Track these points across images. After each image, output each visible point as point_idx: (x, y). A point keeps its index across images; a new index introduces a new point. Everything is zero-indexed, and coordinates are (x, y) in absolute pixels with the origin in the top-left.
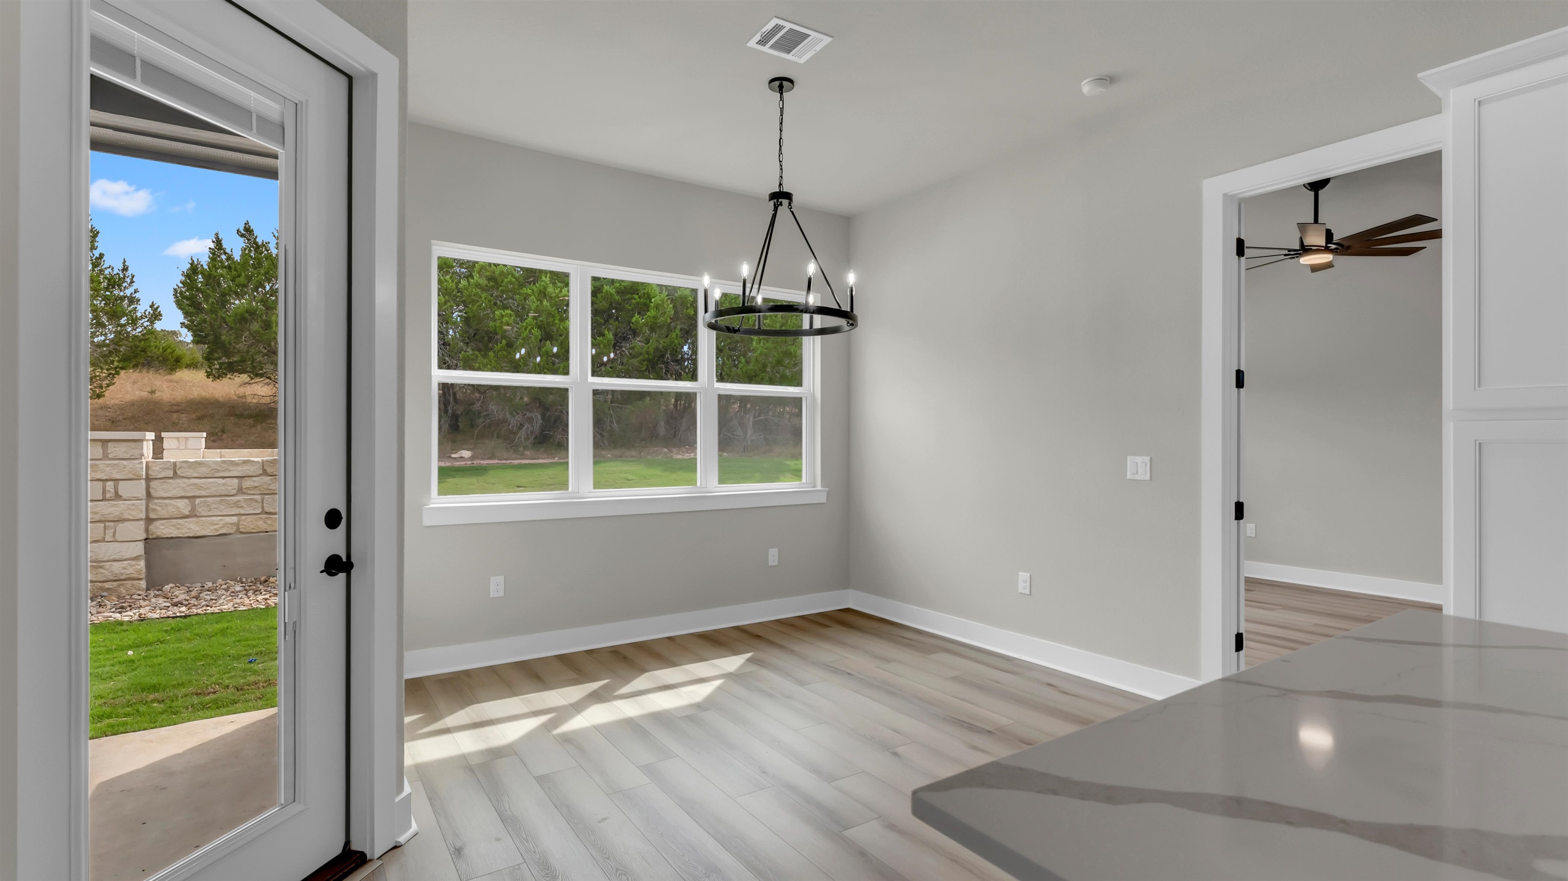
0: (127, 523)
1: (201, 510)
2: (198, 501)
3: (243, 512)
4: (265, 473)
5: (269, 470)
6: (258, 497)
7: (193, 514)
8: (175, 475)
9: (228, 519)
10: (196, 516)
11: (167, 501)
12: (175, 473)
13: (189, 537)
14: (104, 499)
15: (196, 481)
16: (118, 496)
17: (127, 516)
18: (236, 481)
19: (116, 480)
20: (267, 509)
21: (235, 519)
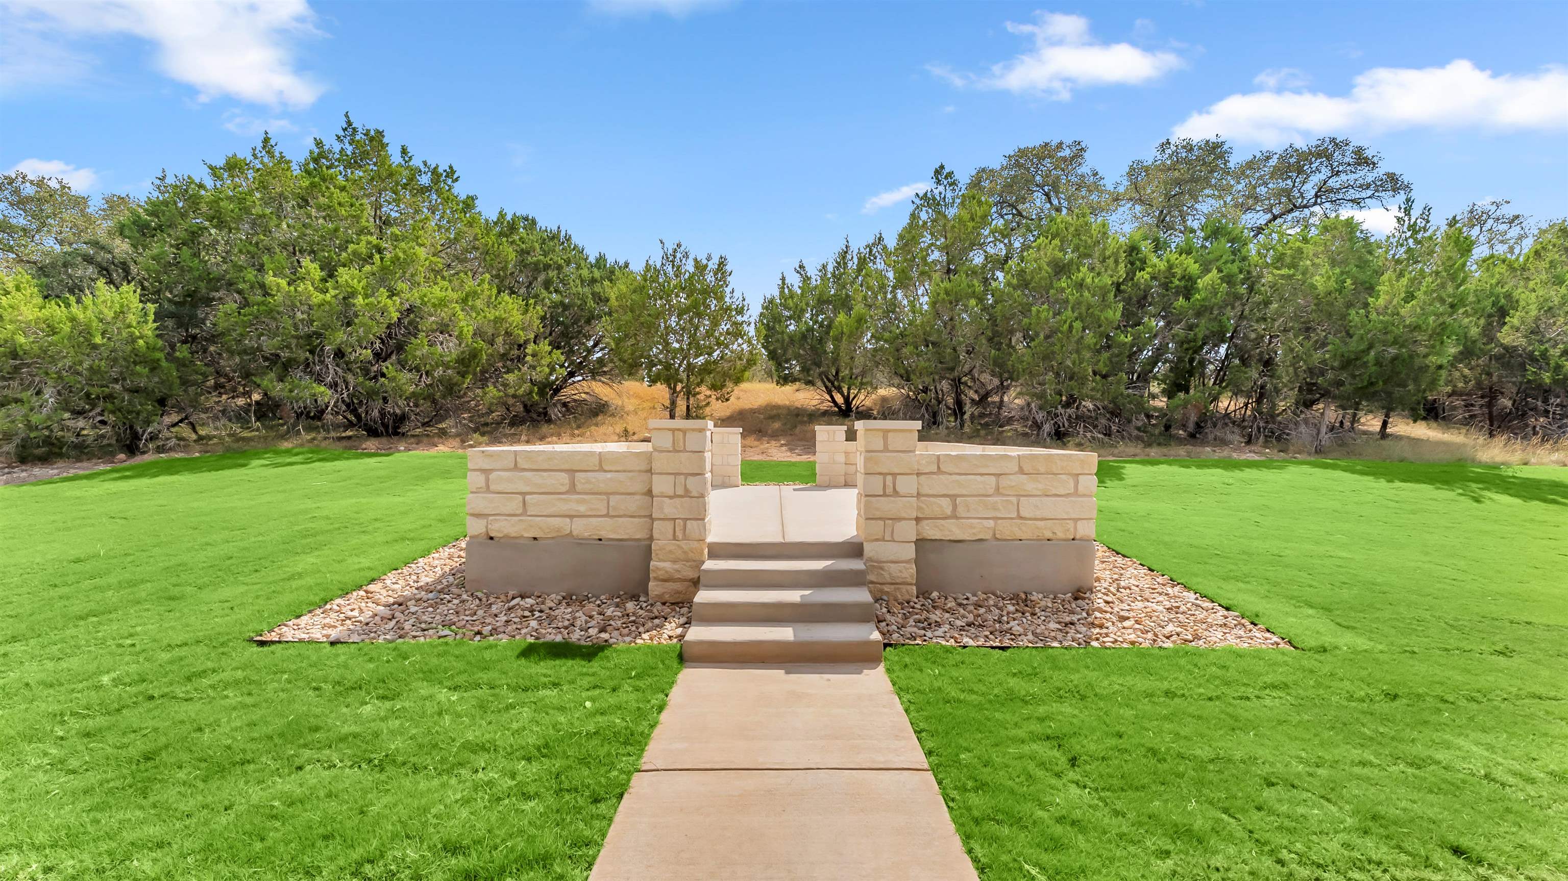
0: (903, 522)
1: (961, 511)
2: (958, 500)
3: (999, 515)
4: (1021, 471)
5: (1026, 468)
6: (1014, 499)
7: (954, 516)
8: (939, 471)
9: (985, 522)
10: (957, 518)
11: (932, 499)
12: (939, 467)
13: (950, 541)
14: (885, 495)
15: (958, 477)
16: (896, 493)
17: (904, 515)
18: (993, 479)
19: (894, 475)
20: (1023, 514)
21: (992, 523)
